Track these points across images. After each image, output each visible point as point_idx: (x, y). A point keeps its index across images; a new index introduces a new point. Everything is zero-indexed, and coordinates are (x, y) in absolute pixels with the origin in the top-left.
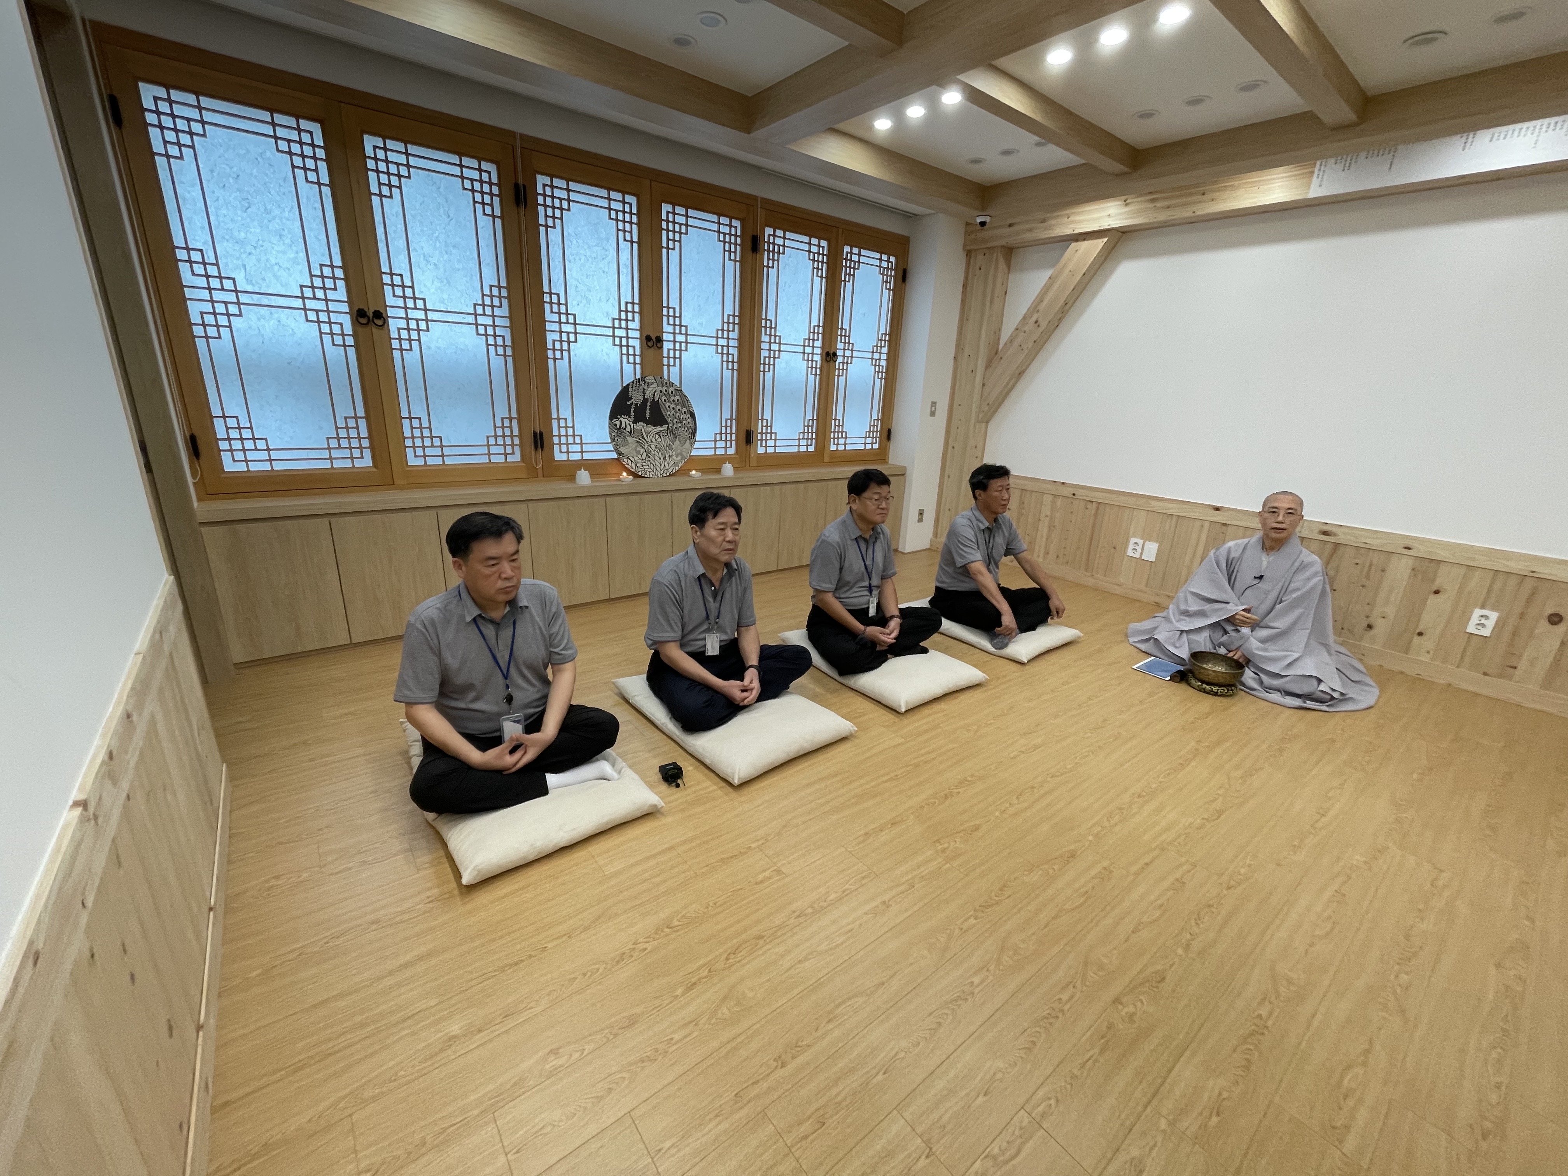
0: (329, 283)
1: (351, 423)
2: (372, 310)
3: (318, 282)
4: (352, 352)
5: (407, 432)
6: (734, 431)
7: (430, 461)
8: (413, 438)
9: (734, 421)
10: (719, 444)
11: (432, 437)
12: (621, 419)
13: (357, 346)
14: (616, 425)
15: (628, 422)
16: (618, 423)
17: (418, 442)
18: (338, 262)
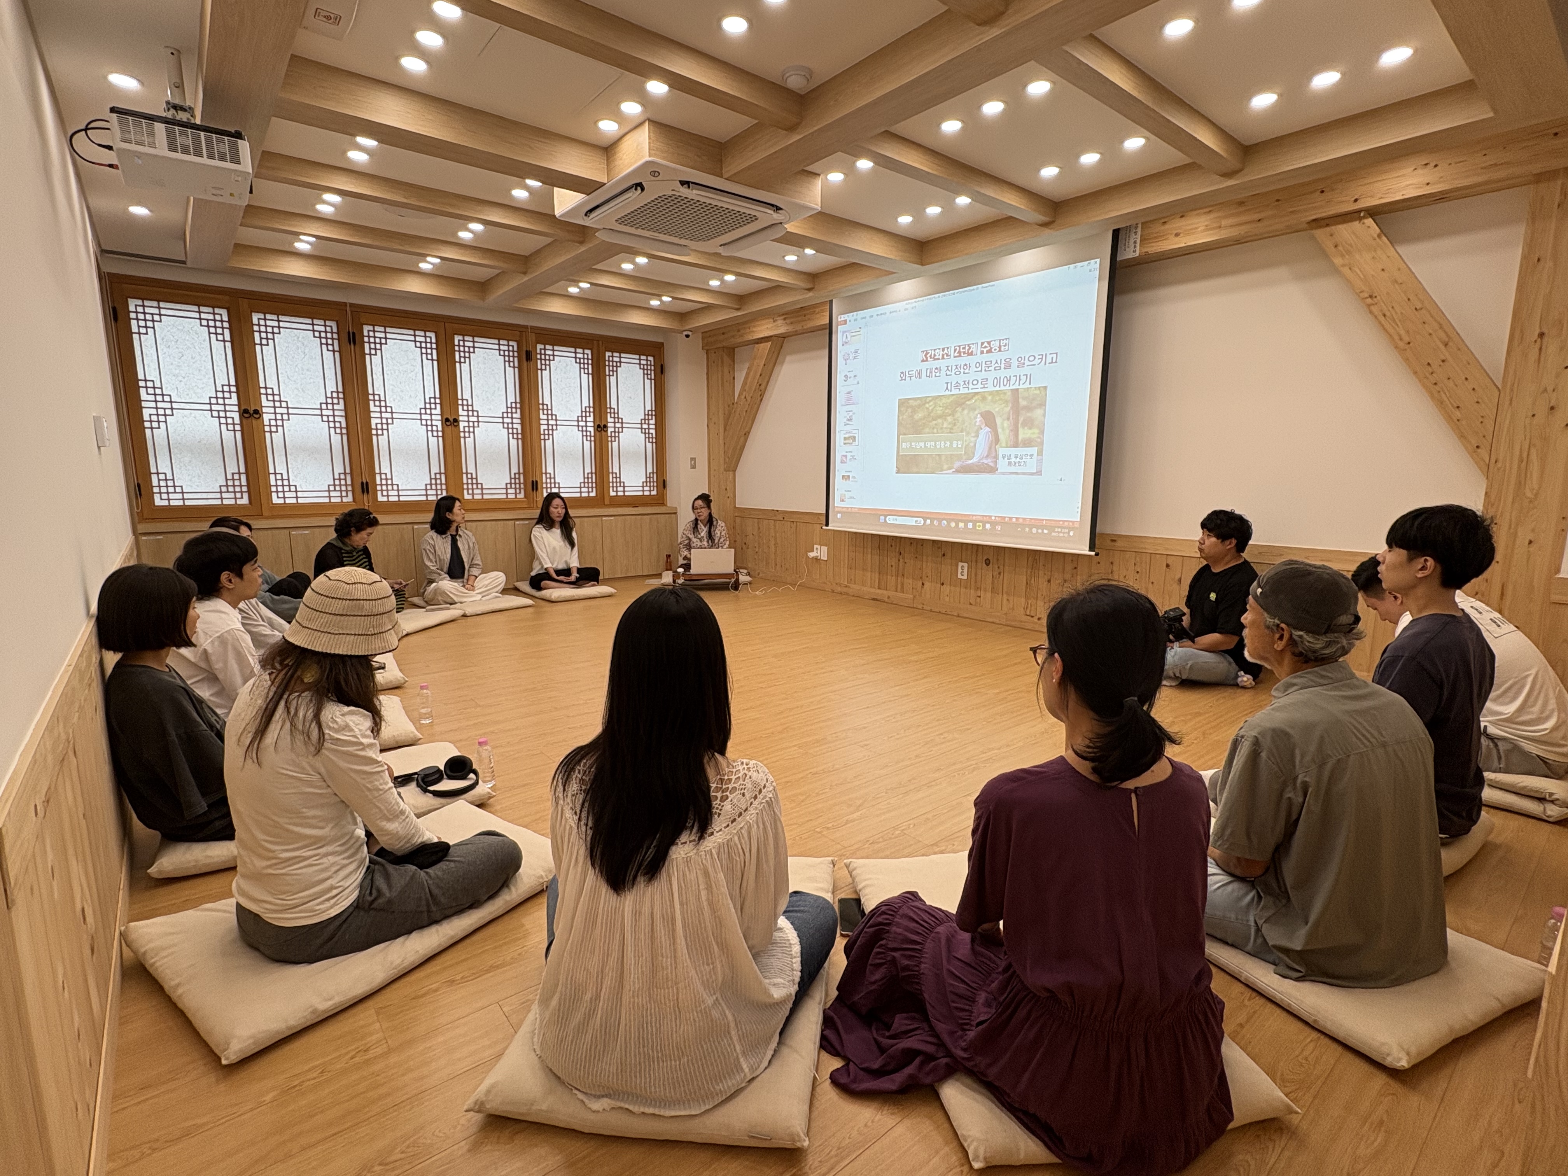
0: (227, 395)
1: (236, 477)
2: (253, 409)
3: (220, 395)
4: (239, 434)
5: (273, 482)
7: (288, 501)
8: (277, 486)
11: (289, 486)
13: (242, 431)
17: (280, 489)
18: (233, 382)
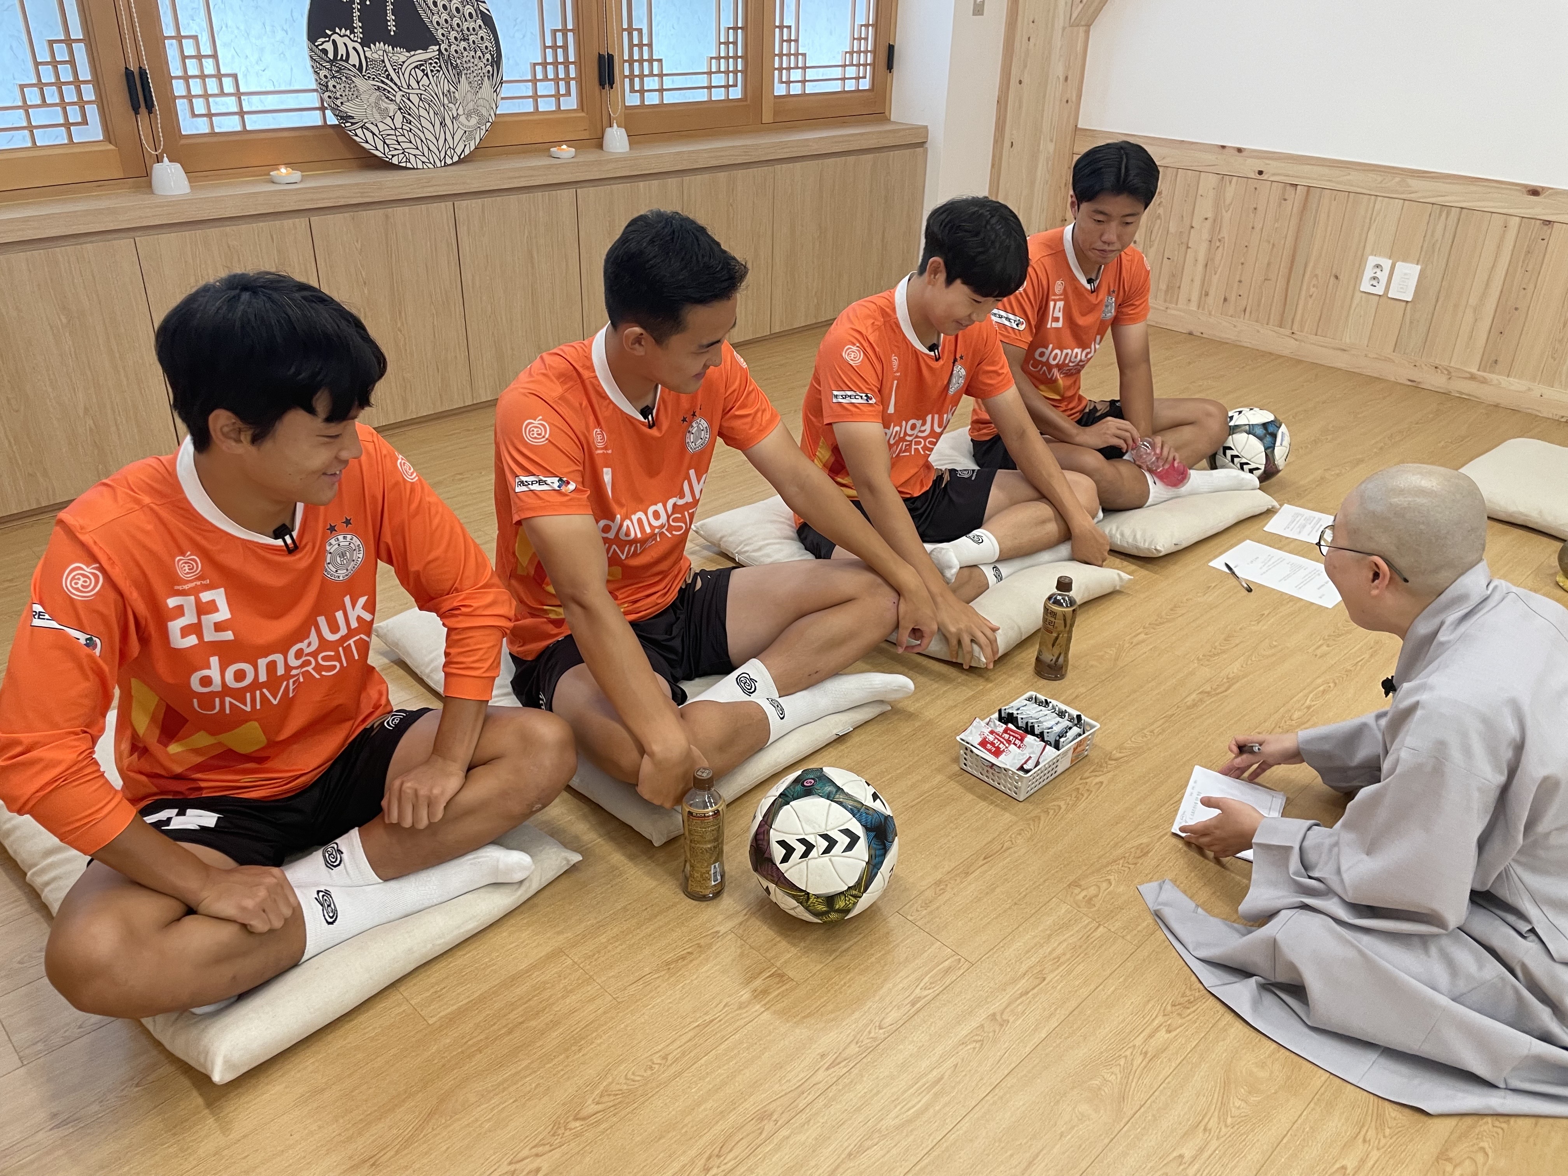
6: (572, 59)
9: (570, 35)
10: (545, 88)
12: (335, 37)
14: (325, 52)
15: (351, 45)
16: (329, 47)
